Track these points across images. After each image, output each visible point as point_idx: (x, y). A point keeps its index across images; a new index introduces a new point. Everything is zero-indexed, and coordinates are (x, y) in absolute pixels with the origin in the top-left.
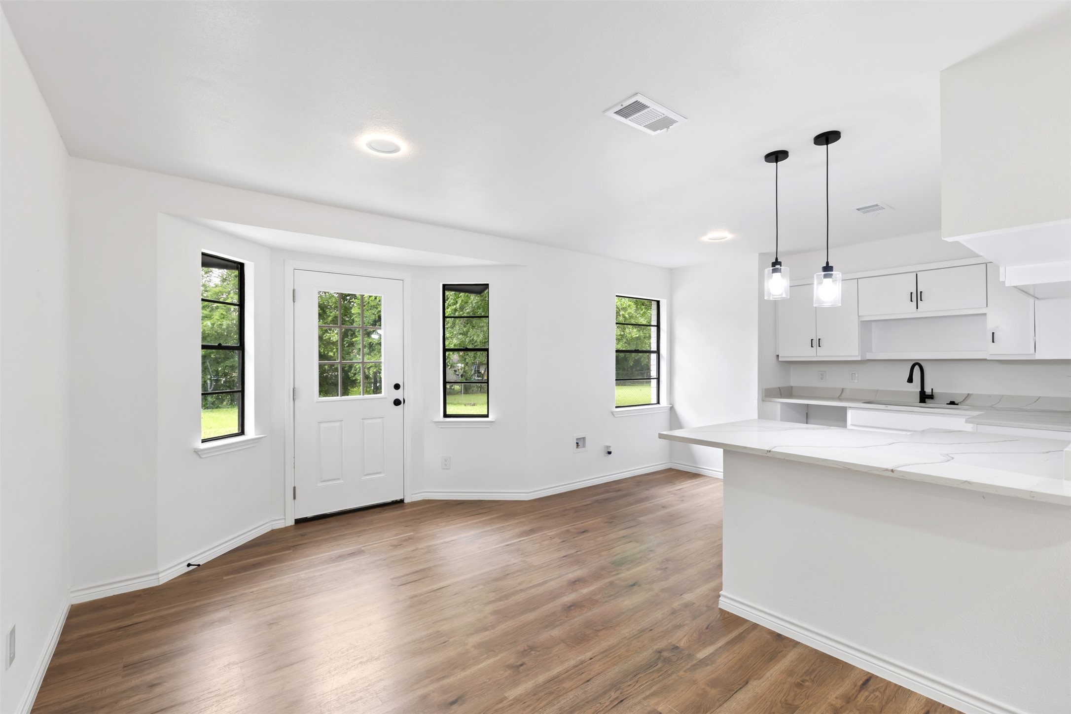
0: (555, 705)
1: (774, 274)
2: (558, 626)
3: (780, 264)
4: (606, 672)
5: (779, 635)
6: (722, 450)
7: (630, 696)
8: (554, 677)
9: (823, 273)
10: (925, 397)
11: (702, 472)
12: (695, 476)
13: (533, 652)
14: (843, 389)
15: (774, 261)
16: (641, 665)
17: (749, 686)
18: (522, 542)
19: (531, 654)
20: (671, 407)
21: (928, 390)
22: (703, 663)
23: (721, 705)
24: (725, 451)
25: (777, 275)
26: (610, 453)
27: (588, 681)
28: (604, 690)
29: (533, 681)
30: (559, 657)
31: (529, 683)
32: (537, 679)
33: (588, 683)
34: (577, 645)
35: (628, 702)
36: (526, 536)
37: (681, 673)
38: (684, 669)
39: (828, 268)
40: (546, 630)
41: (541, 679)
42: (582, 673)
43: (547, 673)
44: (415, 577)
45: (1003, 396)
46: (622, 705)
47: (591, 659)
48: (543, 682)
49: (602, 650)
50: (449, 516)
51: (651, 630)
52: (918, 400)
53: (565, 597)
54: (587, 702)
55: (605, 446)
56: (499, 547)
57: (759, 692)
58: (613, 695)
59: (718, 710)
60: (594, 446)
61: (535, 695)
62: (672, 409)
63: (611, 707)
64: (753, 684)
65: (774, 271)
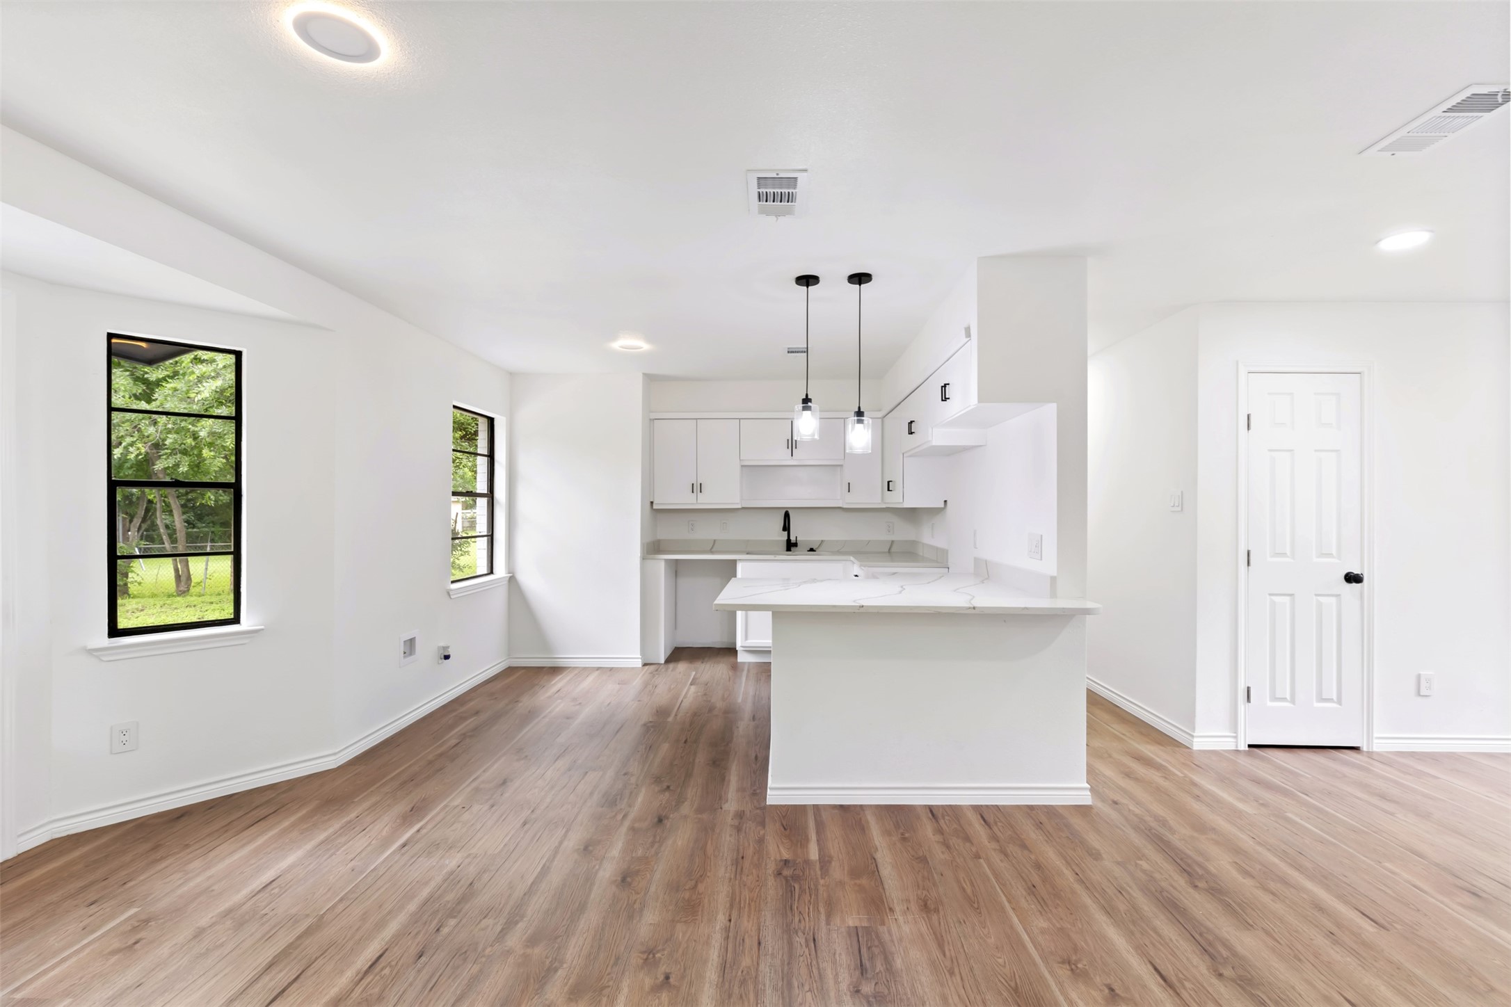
0: (764, 990)
1: (804, 412)
2: (641, 910)
3: (810, 400)
4: (762, 924)
5: (841, 806)
6: (771, 612)
7: (814, 929)
8: (722, 964)
9: (856, 418)
10: (790, 545)
11: (561, 663)
12: (555, 670)
13: (658, 955)
14: (715, 540)
15: (805, 397)
16: (782, 895)
17: (879, 861)
18: (424, 831)
19: (660, 959)
20: (510, 577)
21: (793, 539)
22: (825, 861)
23: (884, 889)
24: (774, 614)
25: (807, 413)
26: (447, 657)
27: (759, 943)
28: (785, 941)
29: (707, 985)
30: (695, 941)
31: (706, 989)
32: (707, 979)
33: (763, 945)
34: (696, 916)
35: (820, 937)
36: (419, 821)
37: (822, 882)
38: (819, 877)
39: (860, 413)
40: (635, 921)
41: (711, 974)
42: (743, 940)
43: (710, 965)
44: (281, 977)
45: (870, 541)
46: (819, 943)
47: (730, 920)
48: (719, 977)
49: (728, 905)
50: (187, 846)
51: (743, 858)
52: (785, 549)
53: (601, 873)
54: (789, 964)
55: (439, 647)
56: (394, 852)
57: (891, 861)
58: (799, 939)
59: (887, 894)
60: (426, 651)
61: (730, 996)
62: (512, 580)
63: (814, 952)
64: (878, 856)
65: (805, 409)
